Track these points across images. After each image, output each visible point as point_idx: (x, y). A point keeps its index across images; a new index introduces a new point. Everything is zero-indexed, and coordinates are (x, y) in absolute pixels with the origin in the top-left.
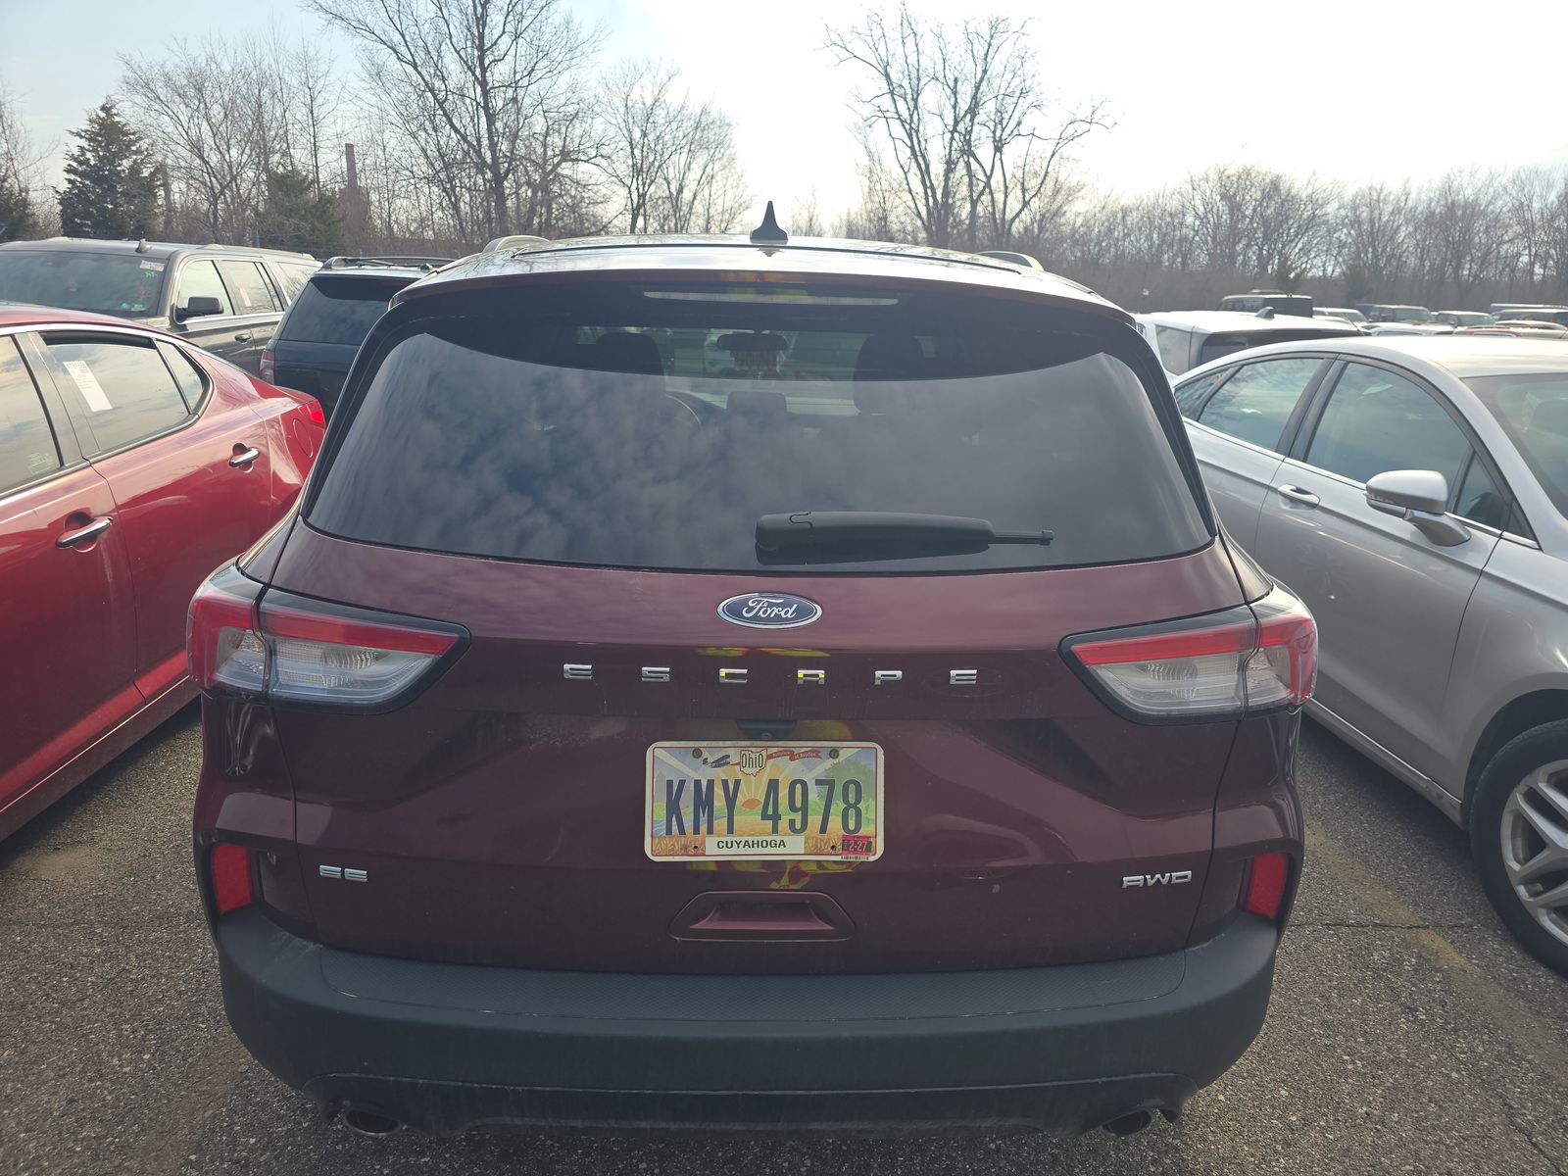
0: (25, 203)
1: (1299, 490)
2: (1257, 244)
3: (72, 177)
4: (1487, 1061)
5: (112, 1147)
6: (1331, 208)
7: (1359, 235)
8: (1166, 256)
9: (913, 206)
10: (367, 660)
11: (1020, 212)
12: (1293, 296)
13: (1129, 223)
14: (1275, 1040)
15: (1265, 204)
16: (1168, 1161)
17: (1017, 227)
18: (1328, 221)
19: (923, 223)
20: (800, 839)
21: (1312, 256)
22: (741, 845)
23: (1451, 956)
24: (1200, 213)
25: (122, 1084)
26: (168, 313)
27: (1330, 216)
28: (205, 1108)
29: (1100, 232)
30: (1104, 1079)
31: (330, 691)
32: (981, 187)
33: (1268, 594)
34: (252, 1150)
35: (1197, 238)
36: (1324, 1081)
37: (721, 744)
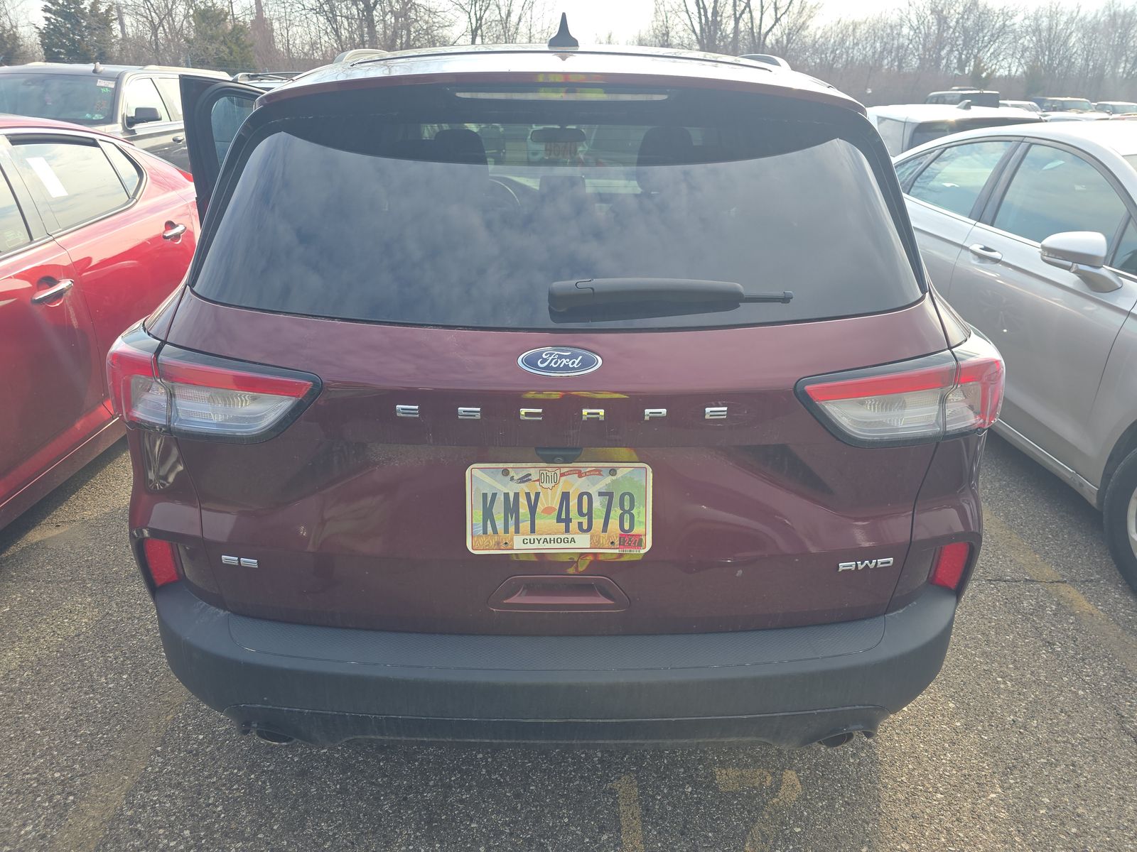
0: (15, 38)
1: (986, 249)
2: (958, 50)
3: (48, 15)
4: (1106, 682)
5: (102, 741)
6: (1017, 20)
7: (1039, 40)
8: (886, 61)
9: (689, 23)
10: (246, 401)
11: (773, 27)
12: (985, 92)
13: (858, 34)
14: (947, 666)
15: (966, 17)
16: (864, 755)
17: (770, 40)
18: (1015, 30)
19: (697, 37)
20: (587, 537)
21: (1000, 59)
22: (541, 541)
23: (1083, 604)
24: (914, 25)
25: (108, 696)
26: (120, 120)
27: (1016, 26)
28: (167, 713)
29: (835, 42)
30: (819, 711)
31: (218, 425)
32: (742, 8)
33: (966, 340)
34: (201, 744)
35: (911, 46)
36: (983, 696)
37: (524, 465)
